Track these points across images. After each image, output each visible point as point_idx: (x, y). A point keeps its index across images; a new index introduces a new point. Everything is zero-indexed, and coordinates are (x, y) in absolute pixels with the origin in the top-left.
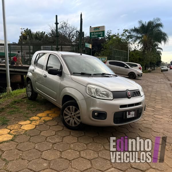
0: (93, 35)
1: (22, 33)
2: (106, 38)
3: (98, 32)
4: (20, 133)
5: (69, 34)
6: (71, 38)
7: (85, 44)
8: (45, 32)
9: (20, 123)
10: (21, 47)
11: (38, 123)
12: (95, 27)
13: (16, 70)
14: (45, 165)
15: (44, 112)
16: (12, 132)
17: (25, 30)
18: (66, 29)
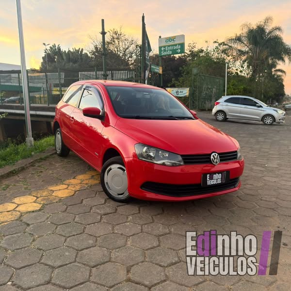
1: (45, 52)
2: (188, 57)
3: (172, 45)
6: (128, 58)
7: (151, 66)
8: (82, 49)
10: (46, 74)
12: (168, 38)
13: (38, 113)
18: (119, 44)
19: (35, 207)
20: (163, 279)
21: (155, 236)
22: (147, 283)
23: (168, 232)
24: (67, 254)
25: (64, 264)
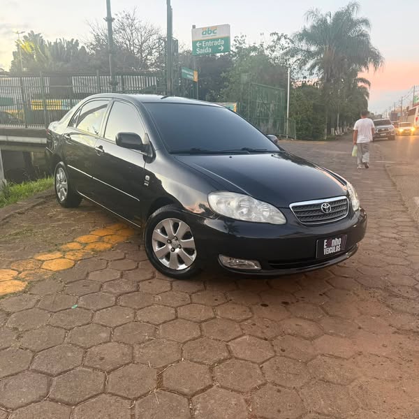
0: (201, 47)
1: (18, 45)
2: (233, 56)
3: (211, 40)
4: (40, 276)
5: (141, 46)
6: (146, 56)
7: (180, 69)
8: (77, 41)
9: (39, 258)
10: (21, 80)
11: (79, 255)
12: (206, 28)
13: (11, 139)
14: (104, 335)
15: (92, 233)
16: (22, 275)
17: (25, 37)
18: (132, 34)
19: (18, 286)
20: (208, 384)
21: (195, 322)
22: (186, 391)
23: (213, 316)
24: (70, 354)
25: (65, 369)
